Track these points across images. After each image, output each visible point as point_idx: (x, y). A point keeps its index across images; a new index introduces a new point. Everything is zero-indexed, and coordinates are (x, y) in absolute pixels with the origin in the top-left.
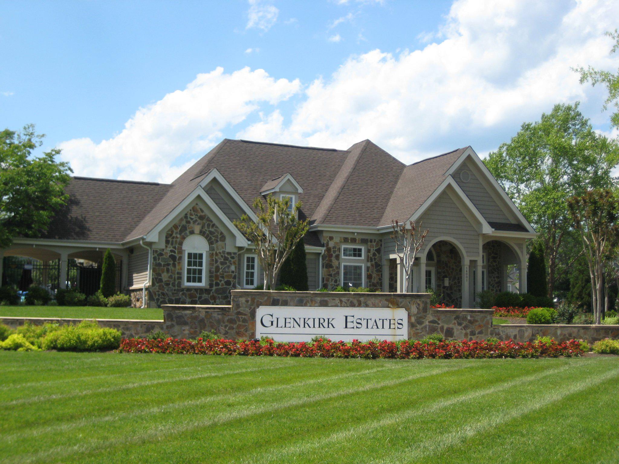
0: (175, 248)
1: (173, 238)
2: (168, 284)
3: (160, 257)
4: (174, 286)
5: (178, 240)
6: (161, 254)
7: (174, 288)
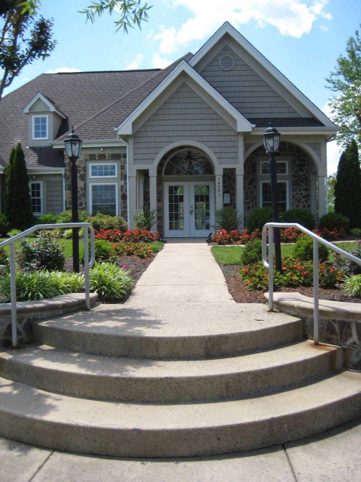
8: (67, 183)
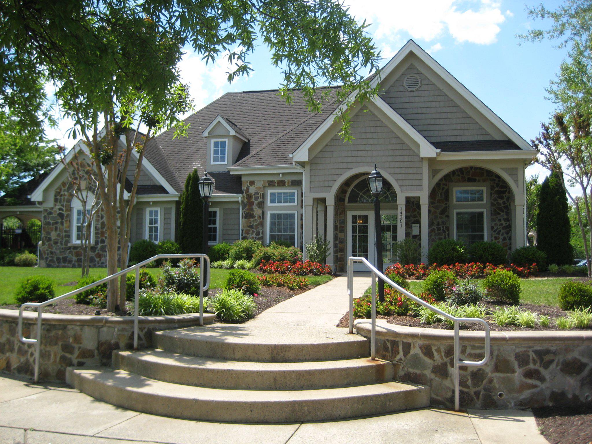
0: (63, 205)
1: (61, 196)
2: (56, 243)
3: (50, 216)
4: (62, 244)
5: (66, 197)
6: (50, 213)
7: (62, 247)
8: (244, 210)
